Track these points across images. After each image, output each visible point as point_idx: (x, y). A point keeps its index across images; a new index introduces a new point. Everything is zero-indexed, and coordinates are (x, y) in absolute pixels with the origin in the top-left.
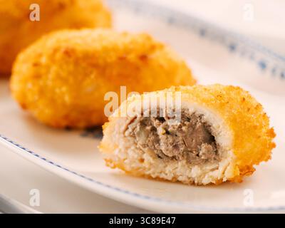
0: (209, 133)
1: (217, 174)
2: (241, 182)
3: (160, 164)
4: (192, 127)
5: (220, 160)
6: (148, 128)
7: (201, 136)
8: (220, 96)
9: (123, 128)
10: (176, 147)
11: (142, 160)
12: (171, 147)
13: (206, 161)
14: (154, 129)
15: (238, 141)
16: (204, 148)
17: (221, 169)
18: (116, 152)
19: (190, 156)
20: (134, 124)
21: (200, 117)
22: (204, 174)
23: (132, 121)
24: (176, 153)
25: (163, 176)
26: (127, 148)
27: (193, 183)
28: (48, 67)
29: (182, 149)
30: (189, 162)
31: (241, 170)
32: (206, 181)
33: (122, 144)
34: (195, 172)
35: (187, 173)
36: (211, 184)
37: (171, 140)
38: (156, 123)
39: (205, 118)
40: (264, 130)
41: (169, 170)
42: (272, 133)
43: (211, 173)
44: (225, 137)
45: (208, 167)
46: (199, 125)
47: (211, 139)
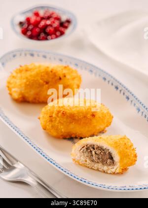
0: (111, 156)
1: (113, 170)
2: (122, 174)
3: (93, 164)
4: (105, 153)
5: (114, 165)
6: (89, 151)
7: (108, 157)
8: (116, 143)
9: (80, 149)
10: (99, 159)
11: (86, 161)
12: (97, 159)
13: (110, 165)
14: (91, 151)
15: (121, 160)
16: (109, 161)
17: (115, 169)
18: (77, 157)
19: (104, 162)
20: (84, 148)
21: (108, 150)
22: (109, 169)
23: (83, 147)
24: (99, 161)
25: (93, 168)
26: (81, 156)
27: (104, 172)
28: (56, 118)
29: (101, 160)
30: (103, 164)
31: (122, 169)
32: (109, 172)
33: (79, 155)
34: (105, 168)
35: (102, 168)
36: (111, 173)
37: (97, 156)
38: (92, 149)
39: (110, 151)
40: (132, 156)
41: (96, 166)
42: (136, 156)
43: (111, 170)
44: (117, 158)
45: (110, 167)
46: (107, 153)
47: (112, 158)
